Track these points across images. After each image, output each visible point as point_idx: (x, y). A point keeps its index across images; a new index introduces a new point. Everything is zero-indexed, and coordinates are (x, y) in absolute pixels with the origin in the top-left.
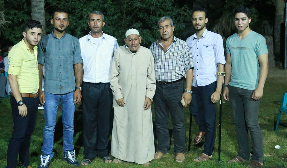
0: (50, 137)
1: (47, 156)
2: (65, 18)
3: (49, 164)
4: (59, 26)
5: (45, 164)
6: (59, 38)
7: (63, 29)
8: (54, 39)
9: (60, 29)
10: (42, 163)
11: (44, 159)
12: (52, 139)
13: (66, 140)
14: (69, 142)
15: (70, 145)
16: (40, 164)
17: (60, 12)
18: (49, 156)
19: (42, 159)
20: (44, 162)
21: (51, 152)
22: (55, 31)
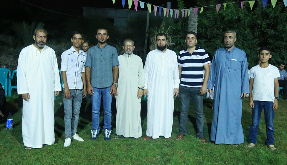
0: (97, 118)
1: (95, 130)
2: (104, 33)
3: (97, 135)
4: (101, 39)
5: (95, 136)
6: (102, 48)
7: (103, 41)
8: (98, 48)
9: (101, 41)
10: (93, 135)
11: (94, 132)
12: (98, 119)
13: (106, 121)
14: (107, 123)
15: (108, 125)
16: (91, 136)
17: (101, 29)
18: (97, 130)
19: (92, 133)
20: (94, 134)
21: (98, 128)
22: (99, 43)
